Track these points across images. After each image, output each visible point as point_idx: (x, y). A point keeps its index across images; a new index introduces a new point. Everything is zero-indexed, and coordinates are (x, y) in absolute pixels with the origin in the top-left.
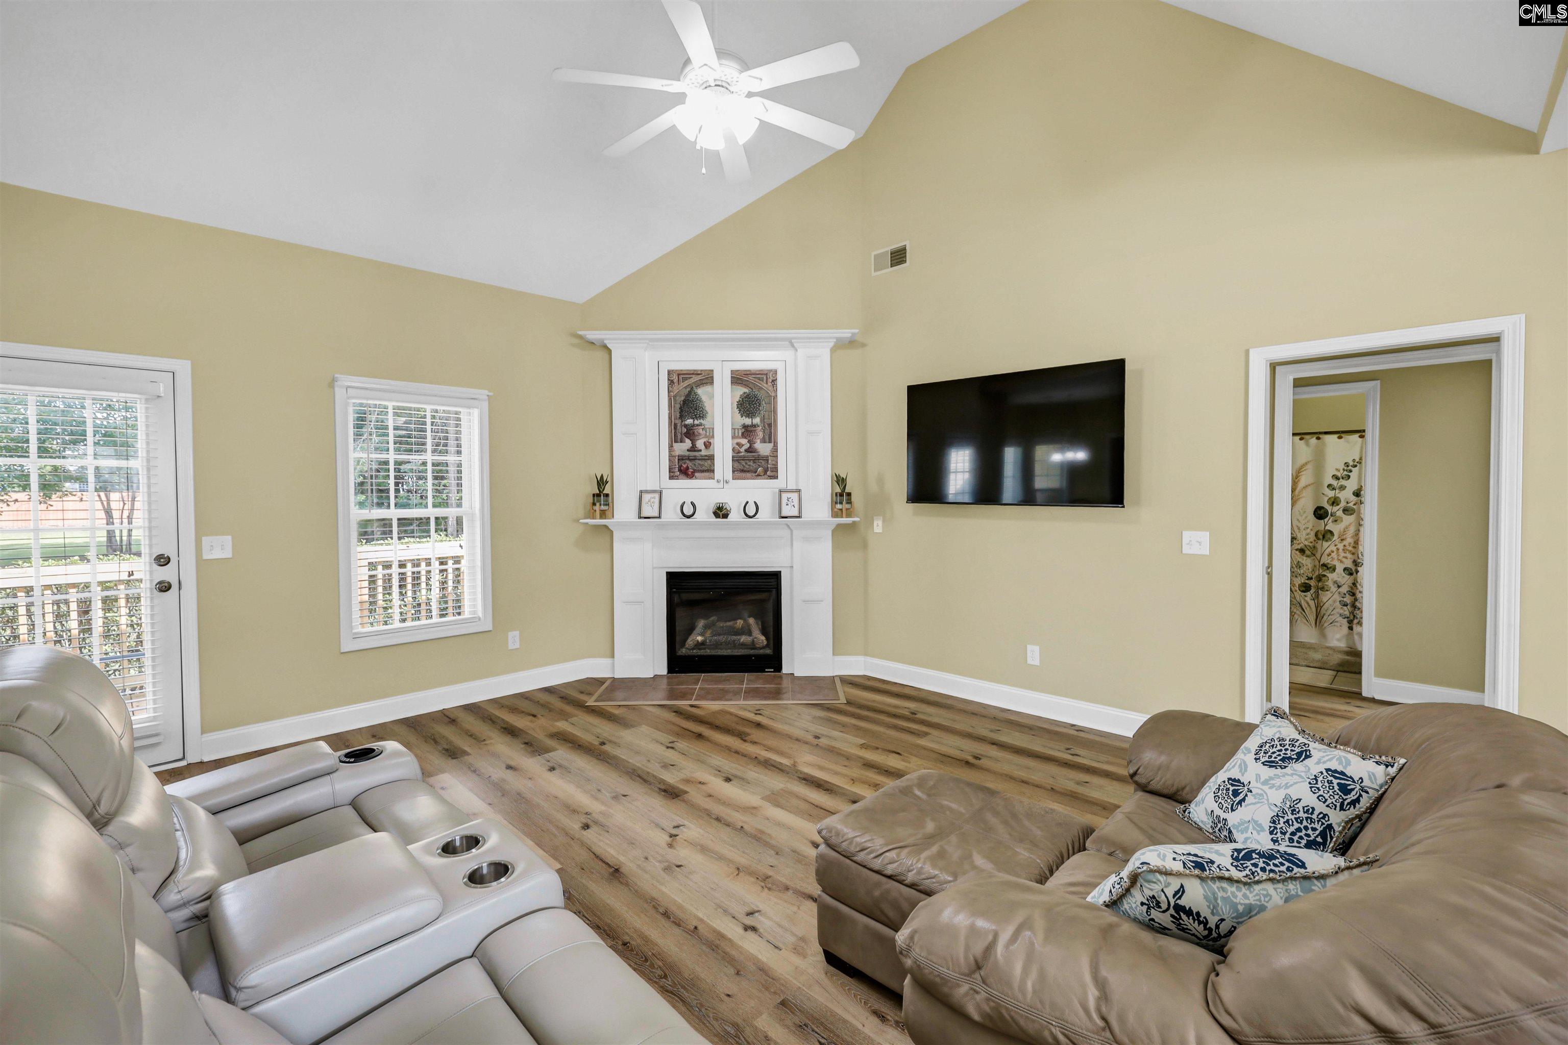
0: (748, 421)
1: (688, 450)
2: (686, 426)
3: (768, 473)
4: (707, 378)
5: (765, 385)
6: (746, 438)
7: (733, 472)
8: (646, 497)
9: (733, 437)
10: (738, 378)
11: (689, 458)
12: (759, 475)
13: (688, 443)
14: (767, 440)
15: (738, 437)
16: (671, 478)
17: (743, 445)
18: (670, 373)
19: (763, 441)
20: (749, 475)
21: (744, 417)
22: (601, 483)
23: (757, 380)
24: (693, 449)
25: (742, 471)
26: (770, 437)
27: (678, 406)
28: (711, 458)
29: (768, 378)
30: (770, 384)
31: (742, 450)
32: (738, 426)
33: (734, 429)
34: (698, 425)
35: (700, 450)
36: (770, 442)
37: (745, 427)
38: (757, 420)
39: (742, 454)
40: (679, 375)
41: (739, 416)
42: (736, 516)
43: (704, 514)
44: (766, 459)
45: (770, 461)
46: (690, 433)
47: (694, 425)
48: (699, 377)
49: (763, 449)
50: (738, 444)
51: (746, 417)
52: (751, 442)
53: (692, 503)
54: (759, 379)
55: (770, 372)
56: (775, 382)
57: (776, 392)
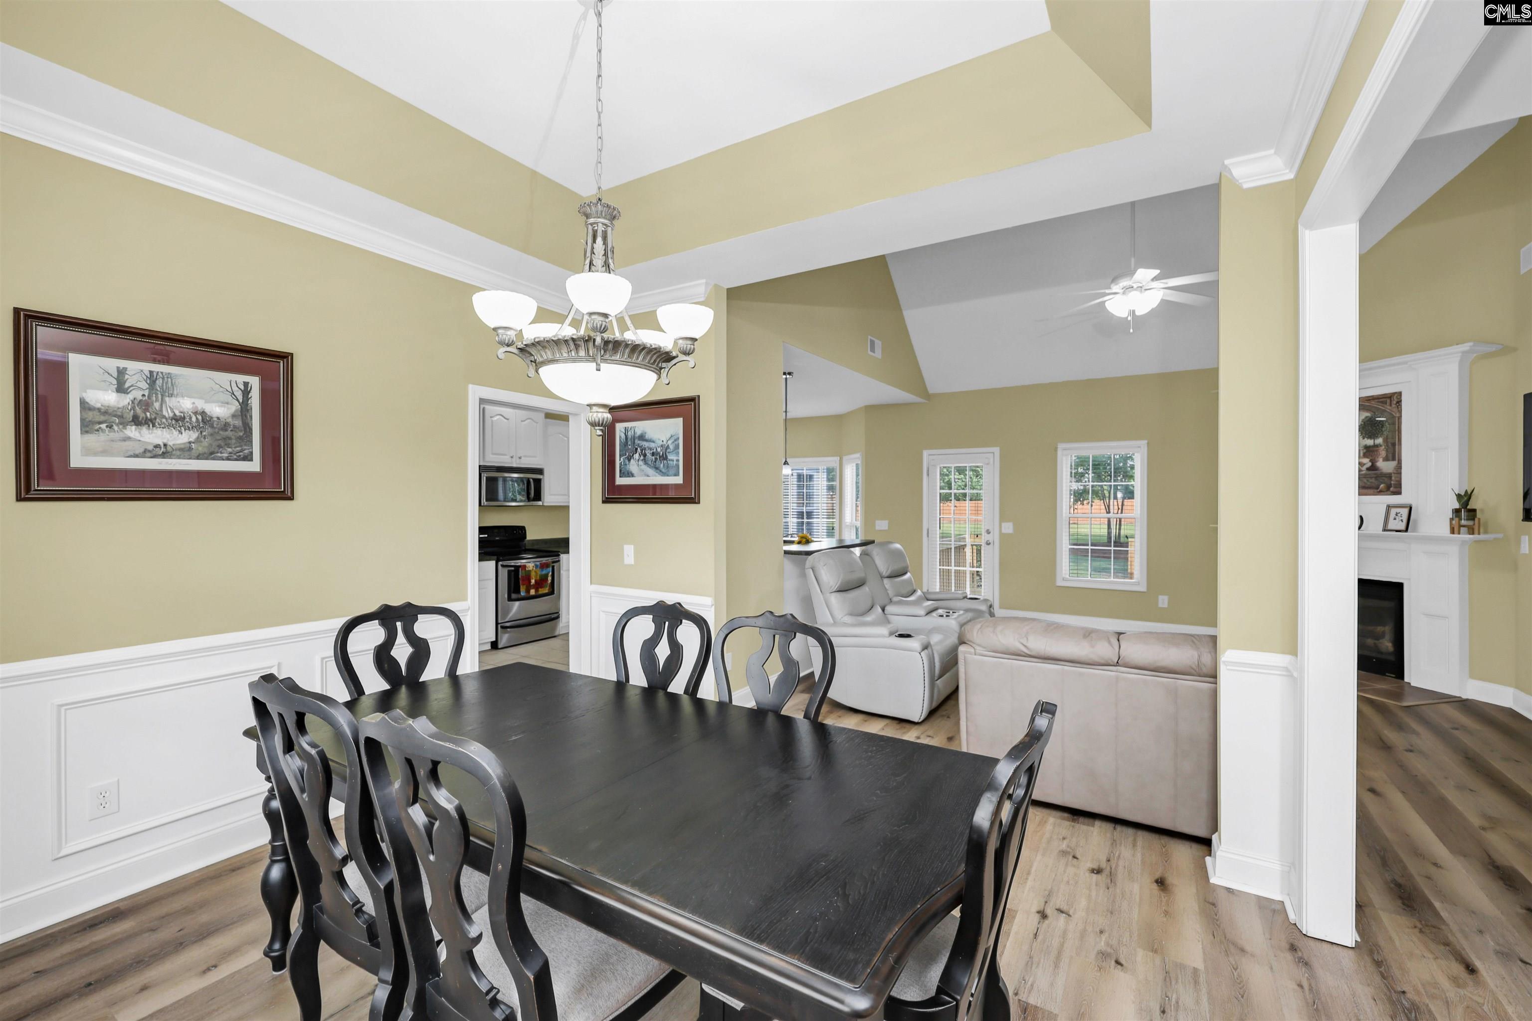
0: (1370, 442)
3: (1392, 489)
5: (1389, 407)
6: (1367, 458)
10: (1365, 403)
12: (1381, 491)
14: (1391, 458)
15: (1360, 457)
17: (1364, 464)
19: (1386, 459)
20: (1371, 491)
21: (1366, 439)
23: (1380, 404)
25: (1369, 488)
26: (1394, 455)
29: (1394, 400)
30: (1394, 406)
31: (1364, 468)
32: (1360, 447)
36: (1394, 459)
37: (1367, 448)
38: (1379, 441)
39: (1364, 472)
41: (1361, 437)
44: (1389, 476)
45: (1393, 478)
49: (1386, 466)
50: (1361, 463)
51: (1368, 438)
52: (1373, 462)
54: (1382, 402)
55: (1396, 393)
56: (1399, 402)
57: (1400, 412)
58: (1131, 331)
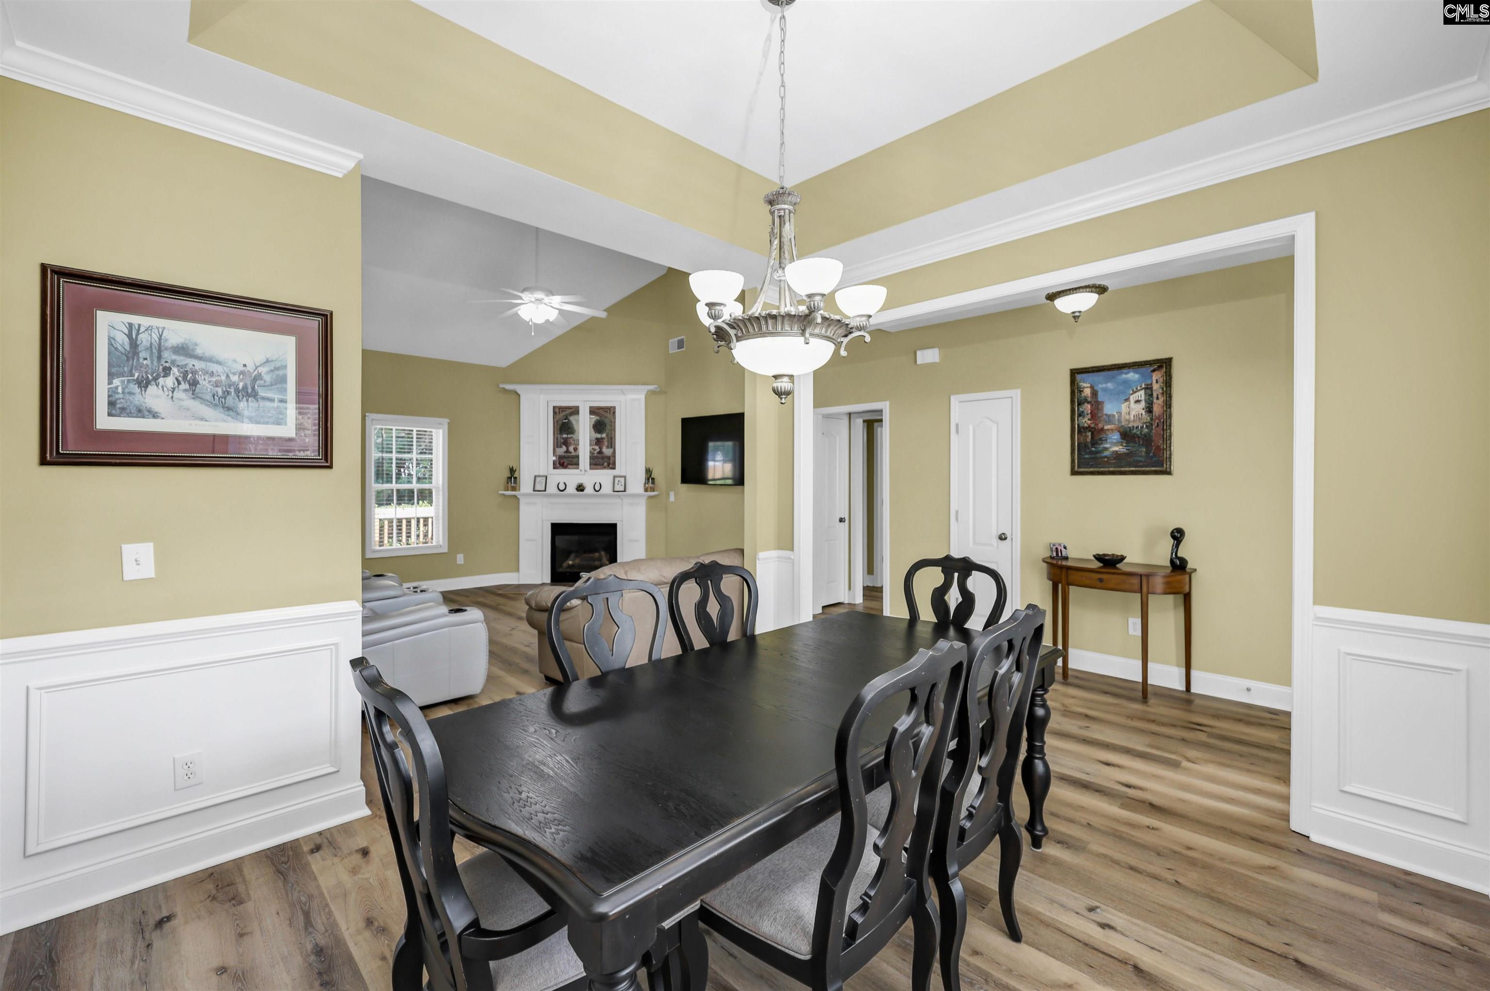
0: (599, 436)
1: (565, 452)
2: (563, 438)
3: (611, 466)
4: (575, 411)
5: (609, 415)
6: (597, 445)
7: (590, 465)
8: (538, 479)
9: (591, 445)
10: (593, 411)
11: (564, 457)
12: (605, 467)
13: (564, 448)
15: (593, 445)
16: (554, 468)
17: (596, 450)
18: (554, 407)
19: (608, 447)
20: (599, 467)
21: (596, 434)
22: (512, 471)
24: (567, 451)
25: (596, 464)
26: (612, 444)
27: (559, 427)
28: (578, 457)
29: (610, 410)
30: (611, 414)
31: (596, 452)
32: (593, 439)
33: (590, 440)
34: (570, 438)
35: (571, 453)
36: (611, 447)
37: (597, 439)
38: (604, 435)
39: (595, 455)
40: (559, 409)
41: (594, 433)
42: (589, 490)
43: (571, 489)
44: (609, 458)
45: (611, 459)
46: (566, 443)
47: (567, 438)
48: (571, 410)
49: (607, 452)
50: (593, 449)
51: (598, 433)
52: (601, 448)
53: (565, 483)
54: (605, 411)
55: (612, 407)
56: (614, 413)
57: (615, 419)
58: (533, 334)
